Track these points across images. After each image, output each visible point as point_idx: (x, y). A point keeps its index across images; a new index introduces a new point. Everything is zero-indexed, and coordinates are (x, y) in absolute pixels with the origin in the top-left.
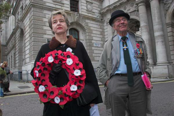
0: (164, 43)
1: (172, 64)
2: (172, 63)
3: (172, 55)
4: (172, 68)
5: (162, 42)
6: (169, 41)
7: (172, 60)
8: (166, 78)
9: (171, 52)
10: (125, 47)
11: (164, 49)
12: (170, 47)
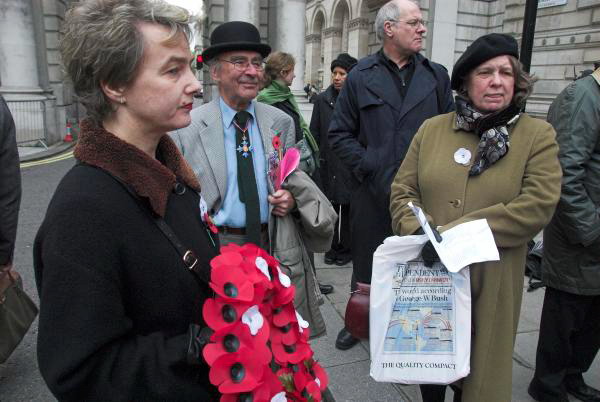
0: (28, 19)
1: (53, 97)
2: (51, 93)
3: (50, 65)
4: (53, 110)
5: (25, 12)
6: (45, 12)
7: (51, 83)
8: (37, 146)
9: (49, 54)
10: (245, 149)
11: (30, 43)
12: (47, 35)
